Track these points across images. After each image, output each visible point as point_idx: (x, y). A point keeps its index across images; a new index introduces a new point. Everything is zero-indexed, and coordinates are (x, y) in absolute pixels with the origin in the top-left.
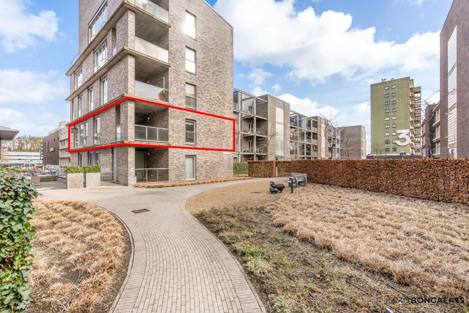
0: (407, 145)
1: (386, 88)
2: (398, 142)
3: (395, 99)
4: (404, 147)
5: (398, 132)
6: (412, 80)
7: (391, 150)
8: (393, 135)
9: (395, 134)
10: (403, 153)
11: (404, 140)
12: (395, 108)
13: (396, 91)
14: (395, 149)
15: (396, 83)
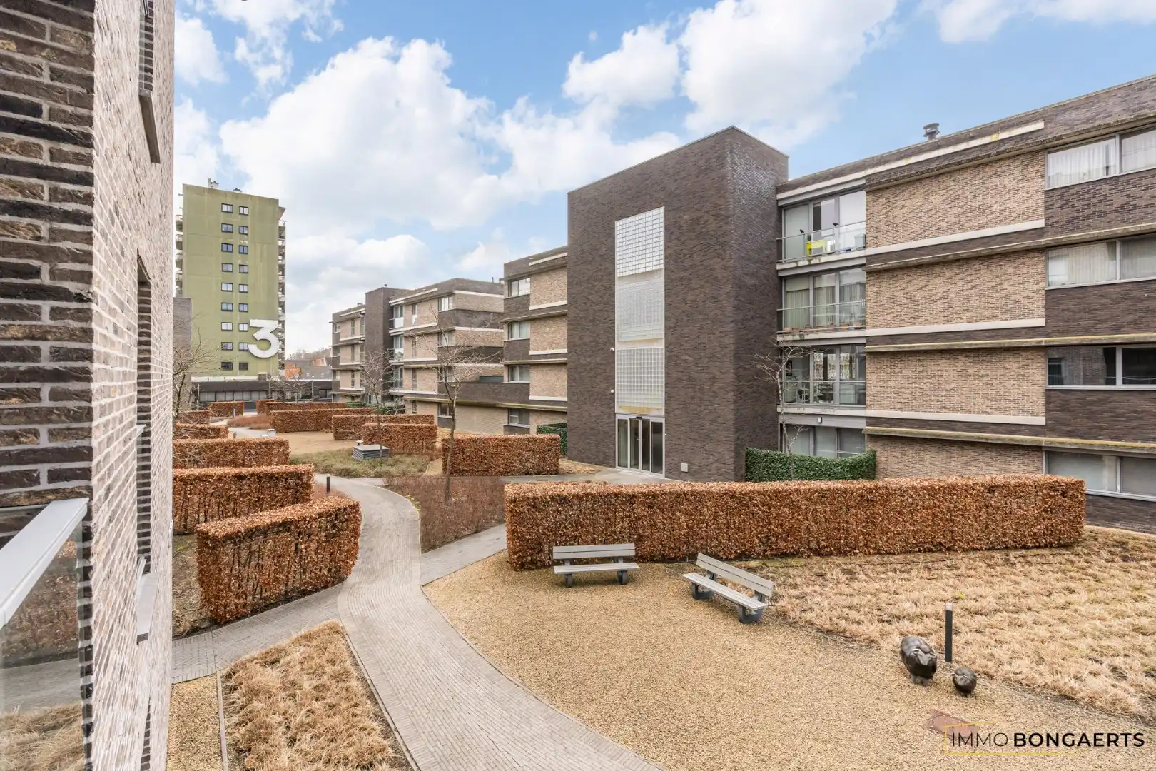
0: (273, 356)
1: (225, 208)
2: (253, 348)
3: (247, 243)
4: (264, 361)
5: (254, 323)
6: (283, 210)
7: (236, 366)
8: (241, 329)
9: (246, 328)
10: (264, 375)
11: (265, 344)
12: (247, 263)
13: (248, 222)
14: (244, 366)
15: (249, 203)
